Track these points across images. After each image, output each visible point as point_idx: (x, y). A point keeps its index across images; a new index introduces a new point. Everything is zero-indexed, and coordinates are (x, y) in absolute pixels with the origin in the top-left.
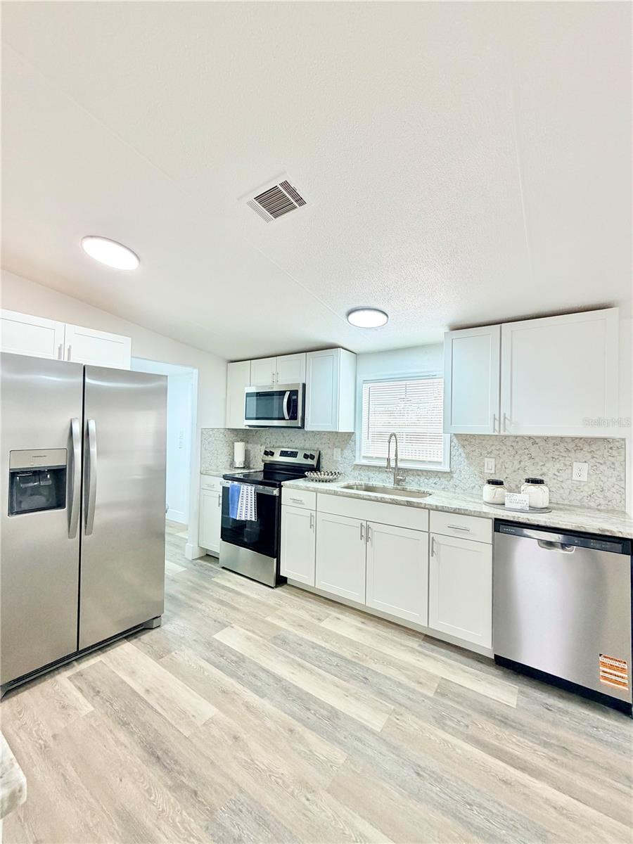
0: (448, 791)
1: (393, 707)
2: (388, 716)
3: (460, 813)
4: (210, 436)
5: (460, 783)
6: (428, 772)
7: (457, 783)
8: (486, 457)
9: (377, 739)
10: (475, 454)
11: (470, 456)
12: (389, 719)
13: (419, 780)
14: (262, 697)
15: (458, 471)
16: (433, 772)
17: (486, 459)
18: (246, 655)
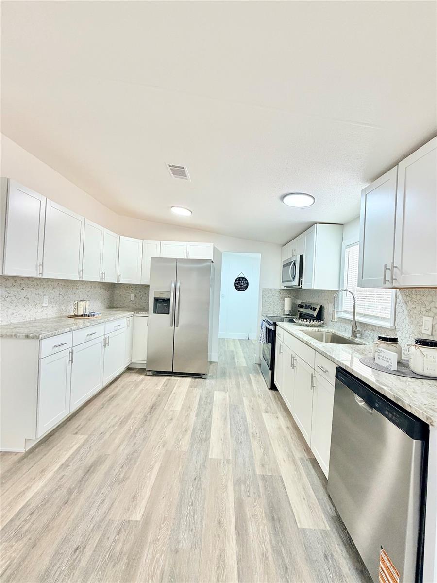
0: (193, 493)
1: (230, 458)
2: (222, 458)
3: (184, 501)
4: (269, 293)
5: (203, 498)
6: (199, 483)
7: (201, 497)
8: (425, 315)
9: (204, 459)
10: (415, 311)
11: (411, 313)
12: (221, 459)
13: (192, 480)
14: (196, 416)
15: (401, 330)
16: (200, 485)
17: (424, 317)
18: (214, 403)
